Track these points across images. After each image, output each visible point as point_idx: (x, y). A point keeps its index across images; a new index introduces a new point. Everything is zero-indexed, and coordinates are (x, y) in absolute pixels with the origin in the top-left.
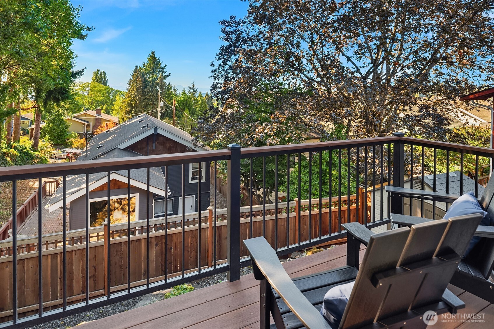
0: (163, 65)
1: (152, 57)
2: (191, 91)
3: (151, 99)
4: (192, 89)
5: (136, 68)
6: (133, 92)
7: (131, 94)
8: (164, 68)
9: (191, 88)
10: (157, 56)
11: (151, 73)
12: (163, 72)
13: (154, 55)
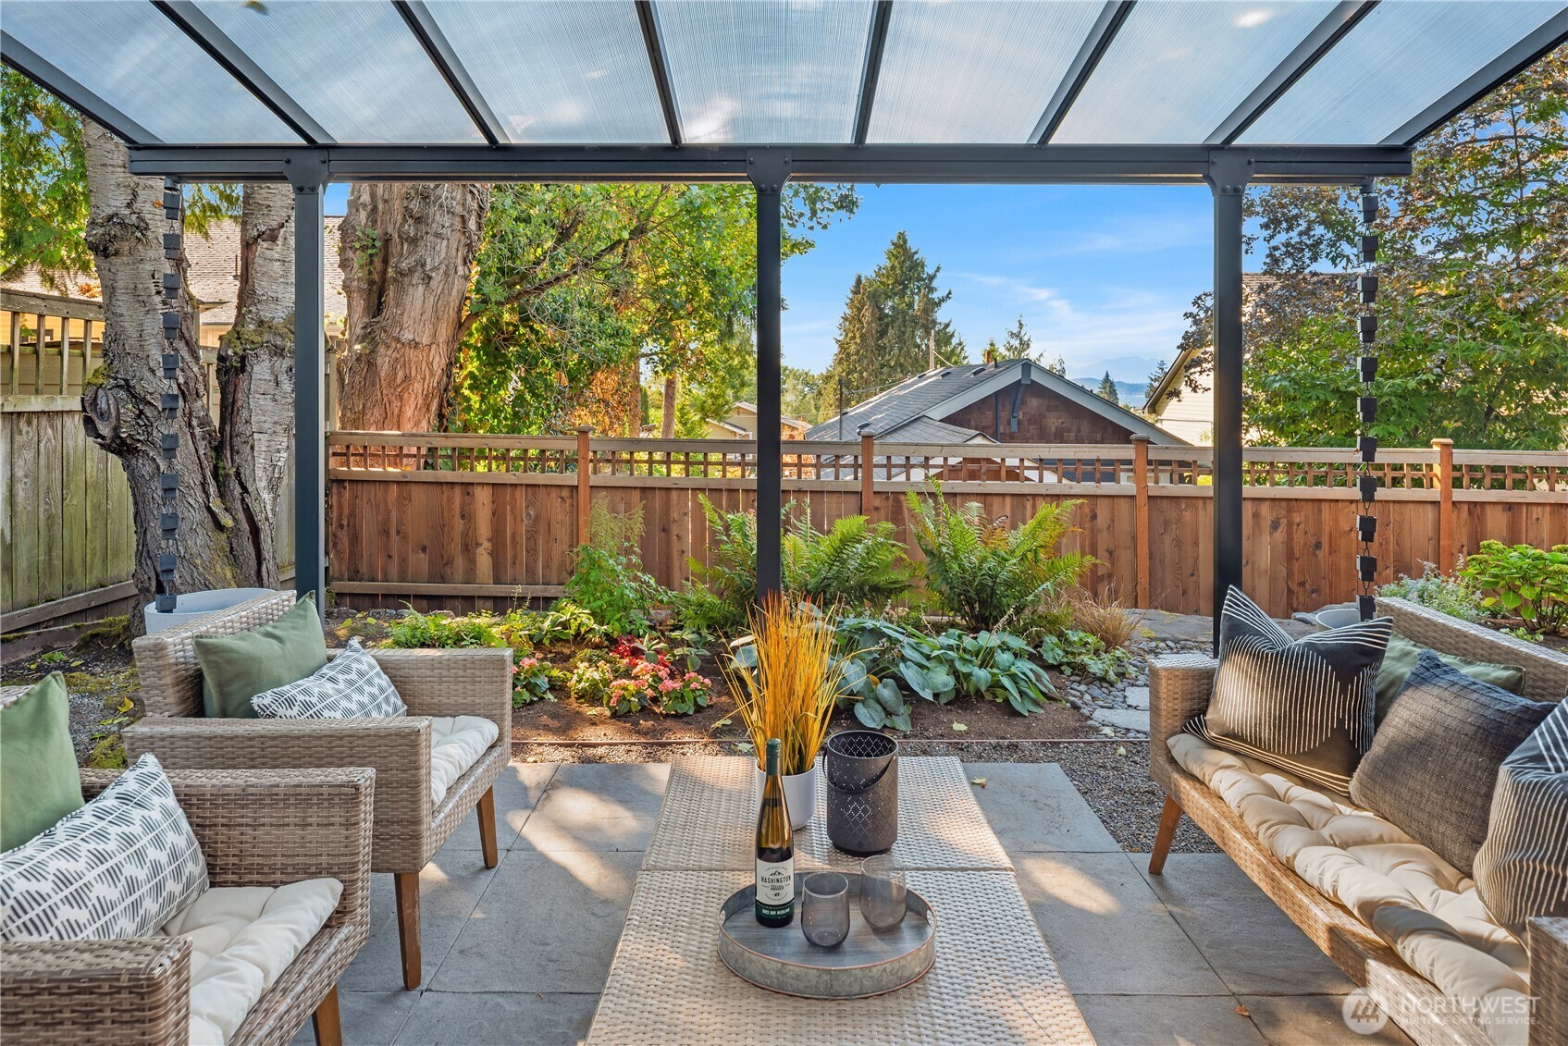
0: (930, 270)
1: (901, 249)
2: (1016, 343)
3: (901, 365)
4: (1017, 336)
5: (859, 281)
6: (853, 348)
7: (848, 354)
8: (932, 278)
9: (1012, 334)
10: (912, 245)
11: (895, 294)
12: (932, 290)
13: (905, 241)
